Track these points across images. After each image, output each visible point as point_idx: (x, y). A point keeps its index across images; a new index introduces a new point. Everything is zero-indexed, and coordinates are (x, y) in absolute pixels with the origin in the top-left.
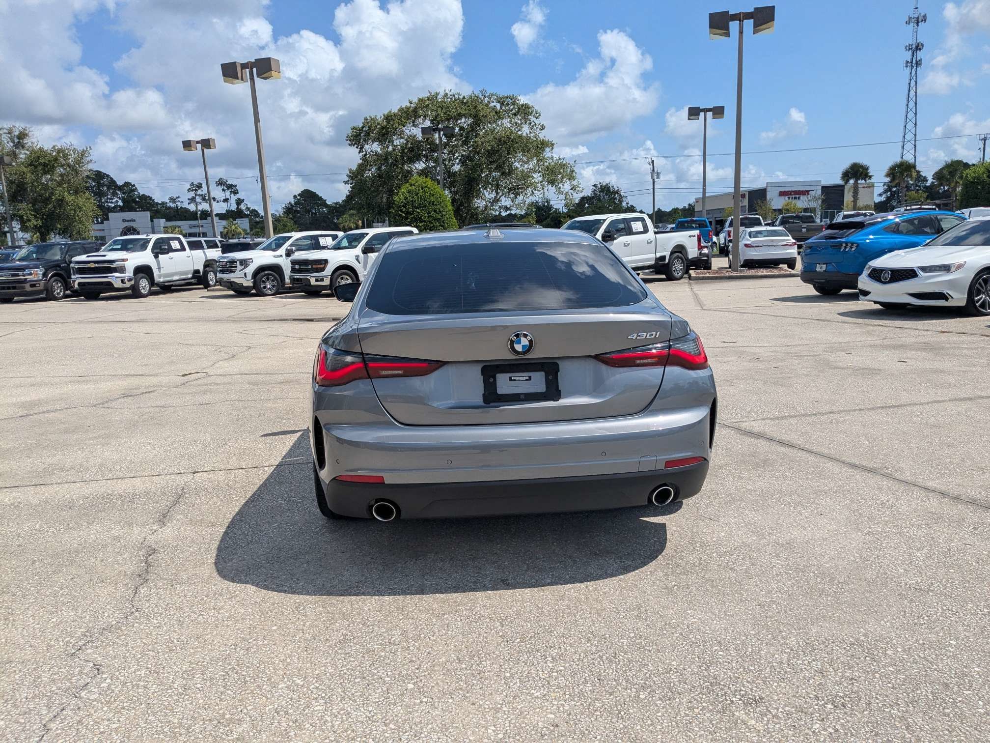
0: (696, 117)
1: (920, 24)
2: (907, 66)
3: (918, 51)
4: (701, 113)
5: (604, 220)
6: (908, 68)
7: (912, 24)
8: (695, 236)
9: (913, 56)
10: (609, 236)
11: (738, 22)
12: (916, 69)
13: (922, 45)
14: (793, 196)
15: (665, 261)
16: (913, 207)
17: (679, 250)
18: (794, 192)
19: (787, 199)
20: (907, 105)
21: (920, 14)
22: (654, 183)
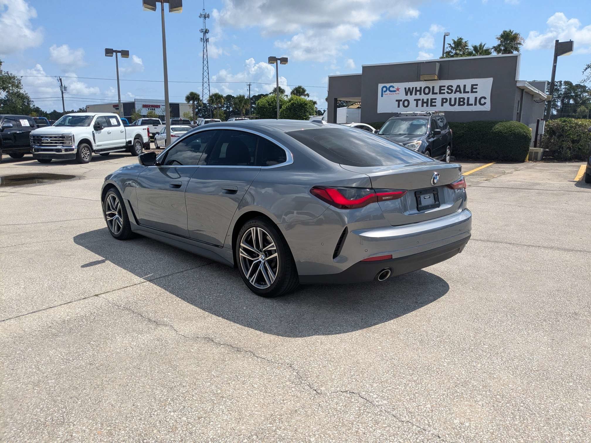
0: (111, 54)
1: (206, 18)
2: (201, 41)
3: (207, 34)
4: (114, 53)
5: (93, 117)
6: (202, 42)
7: (202, 18)
8: (146, 129)
9: (204, 36)
10: (99, 127)
11: (160, 3)
12: (206, 43)
13: (208, 30)
14: (151, 108)
15: (131, 144)
16: (240, 118)
17: (138, 137)
18: (151, 105)
19: (147, 109)
20: (203, 62)
21: (206, 13)
22: (62, 93)
